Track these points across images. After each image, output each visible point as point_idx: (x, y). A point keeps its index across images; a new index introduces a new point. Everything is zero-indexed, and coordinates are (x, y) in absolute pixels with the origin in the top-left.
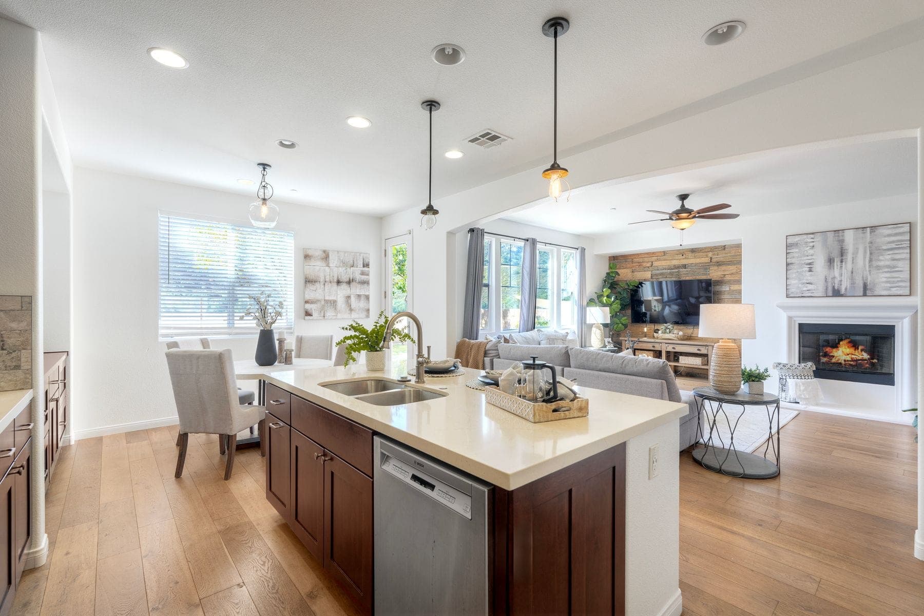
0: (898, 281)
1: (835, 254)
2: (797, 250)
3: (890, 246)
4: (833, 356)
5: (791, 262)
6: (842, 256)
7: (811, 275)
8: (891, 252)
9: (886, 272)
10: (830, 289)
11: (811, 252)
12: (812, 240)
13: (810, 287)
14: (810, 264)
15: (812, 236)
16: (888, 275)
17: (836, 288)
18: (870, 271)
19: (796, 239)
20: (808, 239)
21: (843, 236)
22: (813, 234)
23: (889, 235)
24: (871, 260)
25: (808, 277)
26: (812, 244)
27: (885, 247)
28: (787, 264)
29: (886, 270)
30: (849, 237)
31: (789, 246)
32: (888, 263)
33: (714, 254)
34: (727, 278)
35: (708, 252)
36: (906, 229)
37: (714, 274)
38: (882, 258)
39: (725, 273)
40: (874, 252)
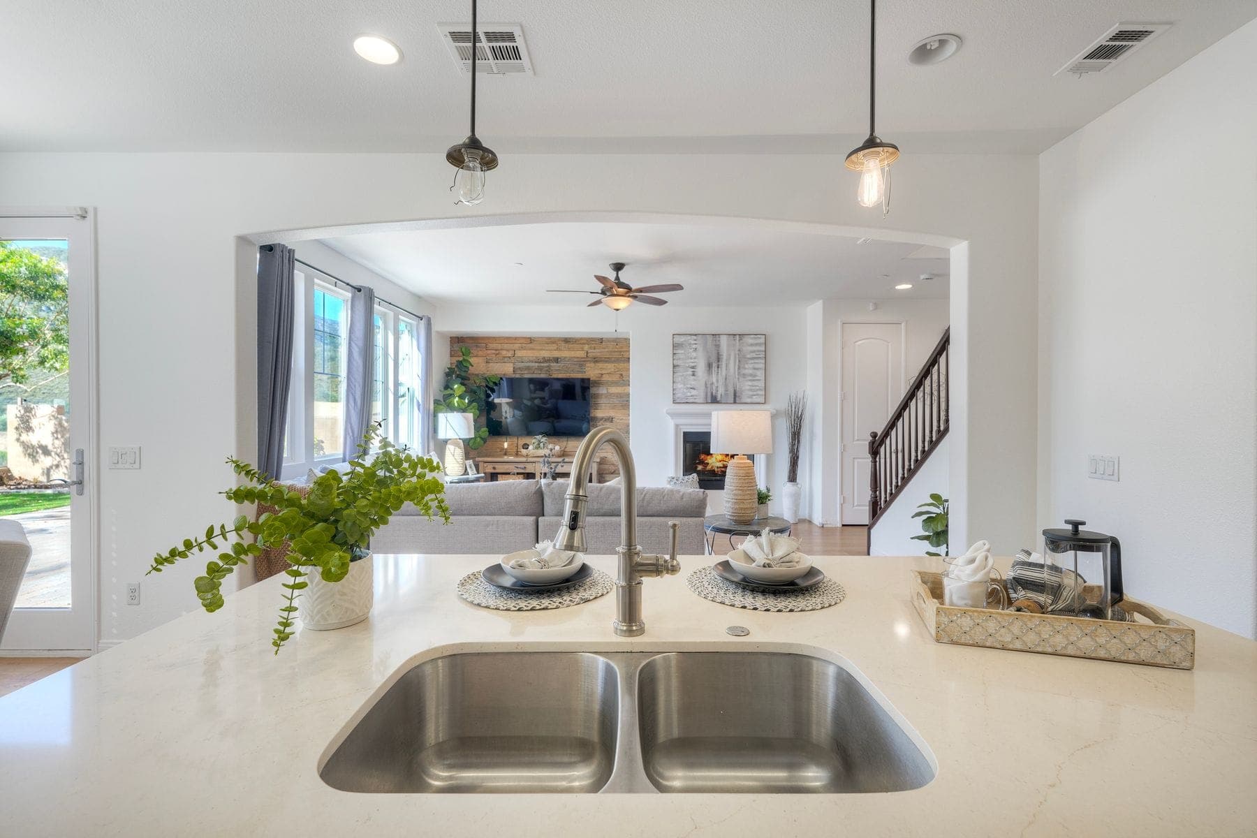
0: (757, 390)
1: (713, 358)
2: (683, 352)
3: (754, 355)
4: (708, 464)
5: (679, 364)
6: (718, 361)
7: (695, 380)
8: (753, 361)
9: (750, 380)
10: (709, 394)
11: (694, 354)
12: (695, 342)
13: (694, 392)
14: (693, 367)
15: (695, 337)
16: (750, 383)
17: (714, 394)
18: (738, 378)
19: (682, 339)
20: (691, 340)
21: (719, 341)
22: (696, 335)
23: (752, 345)
24: (739, 368)
25: (692, 381)
26: (694, 346)
27: (748, 356)
28: (674, 366)
29: (750, 378)
30: (724, 341)
31: (675, 346)
32: (751, 372)
33: (590, 348)
34: (605, 378)
35: (584, 344)
36: (762, 340)
37: (591, 372)
38: (746, 366)
39: (603, 372)
40: (741, 360)
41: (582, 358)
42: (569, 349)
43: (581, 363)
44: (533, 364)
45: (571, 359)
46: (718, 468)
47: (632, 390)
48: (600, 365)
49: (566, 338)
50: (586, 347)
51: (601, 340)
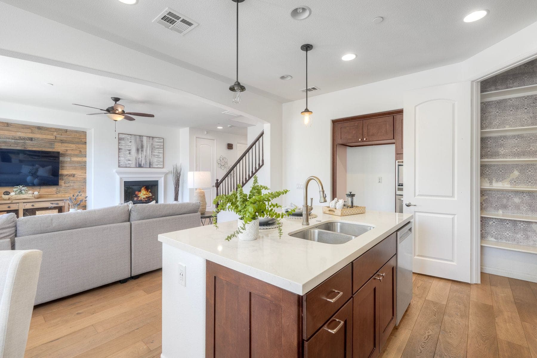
0: (160, 162)
1: (140, 147)
2: (124, 142)
3: (158, 147)
4: (139, 196)
5: (121, 148)
6: (142, 148)
7: (130, 156)
8: (158, 149)
9: (156, 158)
10: (138, 164)
11: (130, 144)
12: (130, 138)
13: (129, 162)
14: (129, 150)
15: (130, 136)
16: (157, 159)
17: (140, 163)
18: (151, 156)
19: (123, 136)
20: (129, 137)
21: (142, 139)
22: (131, 135)
23: (157, 142)
24: (152, 152)
25: (128, 157)
26: (130, 140)
27: (156, 147)
28: (119, 149)
29: (157, 157)
30: (145, 139)
31: (120, 139)
32: (157, 154)
33: (58, 134)
34: (69, 152)
35: (53, 131)
36: (162, 141)
37: (58, 148)
38: (155, 151)
39: (68, 149)
40: (153, 148)
41: (52, 140)
42: (41, 134)
43: (51, 143)
44: (10, 140)
45: (42, 139)
46: (144, 198)
47: (88, 159)
48: (66, 145)
49: (39, 127)
50: (55, 134)
51: (66, 131)
